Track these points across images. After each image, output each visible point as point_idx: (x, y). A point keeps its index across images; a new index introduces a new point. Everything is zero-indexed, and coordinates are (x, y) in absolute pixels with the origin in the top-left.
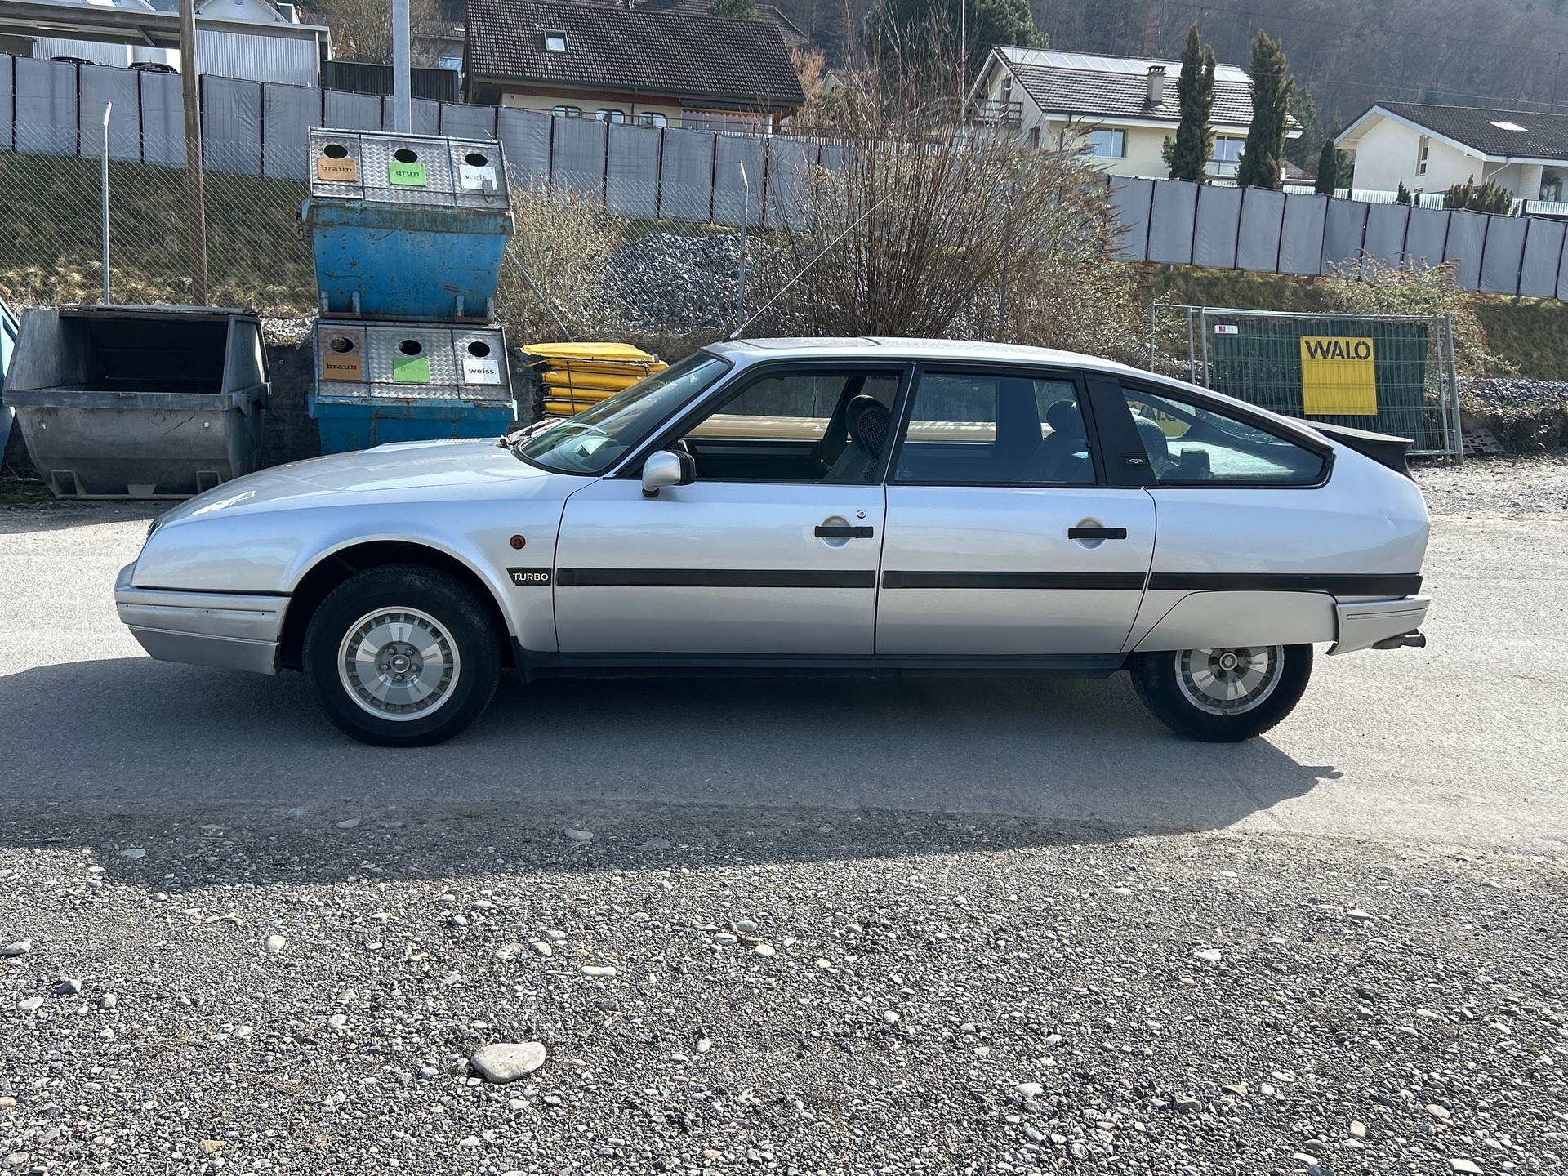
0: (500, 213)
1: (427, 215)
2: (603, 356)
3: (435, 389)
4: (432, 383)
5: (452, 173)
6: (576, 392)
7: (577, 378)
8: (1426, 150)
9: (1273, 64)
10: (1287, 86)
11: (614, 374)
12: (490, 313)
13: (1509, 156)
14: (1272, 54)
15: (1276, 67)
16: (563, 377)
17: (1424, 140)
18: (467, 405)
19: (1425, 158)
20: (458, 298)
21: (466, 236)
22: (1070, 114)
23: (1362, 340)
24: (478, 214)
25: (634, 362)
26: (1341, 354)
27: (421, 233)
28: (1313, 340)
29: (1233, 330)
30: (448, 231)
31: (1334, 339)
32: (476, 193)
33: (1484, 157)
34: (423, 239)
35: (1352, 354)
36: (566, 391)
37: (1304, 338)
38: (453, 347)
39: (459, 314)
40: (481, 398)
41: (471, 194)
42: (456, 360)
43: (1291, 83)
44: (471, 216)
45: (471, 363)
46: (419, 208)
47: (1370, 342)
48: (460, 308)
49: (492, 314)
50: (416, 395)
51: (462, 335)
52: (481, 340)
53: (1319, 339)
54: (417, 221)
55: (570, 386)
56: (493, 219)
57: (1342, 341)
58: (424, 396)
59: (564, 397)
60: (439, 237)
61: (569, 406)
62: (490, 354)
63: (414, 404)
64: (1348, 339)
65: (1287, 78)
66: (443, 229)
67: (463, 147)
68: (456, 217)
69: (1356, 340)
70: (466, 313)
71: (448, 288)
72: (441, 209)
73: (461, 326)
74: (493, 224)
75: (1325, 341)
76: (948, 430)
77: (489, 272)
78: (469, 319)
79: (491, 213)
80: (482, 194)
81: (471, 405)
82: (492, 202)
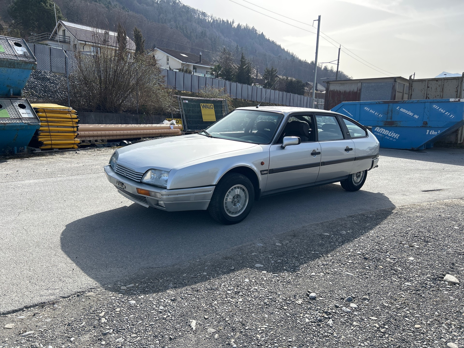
0: (33, 63)
1: (8, 62)
2: (56, 108)
3: (13, 120)
4: (11, 118)
5: (12, 48)
6: (48, 119)
7: (48, 115)
8: (168, 59)
9: (140, 35)
10: (143, 41)
11: (59, 113)
12: (22, 94)
13: (186, 62)
14: (139, 32)
15: (140, 36)
16: (44, 115)
17: (167, 57)
18: (25, 124)
19: (168, 61)
20: (11, 89)
21: (19, 69)
22: (85, 41)
23: (212, 104)
24: (25, 62)
25: (66, 110)
26: (208, 108)
27: (3, 68)
28: (203, 104)
29: (187, 102)
30: (14, 68)
31: (207, 104)
32: (22, 55)
33: (182, 62)
34: (3, 70)
35: (210, 107)
36: (45, 119)
37: (201, 104)
38: (13, 105)
39: (12, 95)
40: (30, 122)
41: (20, 56)
42: (16, 110)
43: (144, 40)
44: (24, 63)
45: (21, 111)
46: (6, 60)
47: (213, 105)
48: (12, 93)
49: (23, 94)
50: (7, 122)
51: (15, 102)
52: (21, 103)
53: (204, 104)
54: (4, 64)
55: (46, 117)
56: (30, 64)
57: (208, 104)
58: (10, 122)
59: (44, 121)
60: (9, 69)
61: (46, 124)
62: (26, 108)
63: (7, 125)
64: (209, 104)
65: (143, 39)
66: (13, 67)
67: (12, 40)
68: (18, 63)
69: (210, 104)
70: (14, 94)
71: (8, 86)
72: (13, 60)
73: (13, 99)
74: (30, 66)
75: (205, 104)
76: (137, 127)
77: (24, 81)
78: (15, 96)
79: (30, 63)
80: (24, 55)
81: (27, 124)
82: (29, 59)
